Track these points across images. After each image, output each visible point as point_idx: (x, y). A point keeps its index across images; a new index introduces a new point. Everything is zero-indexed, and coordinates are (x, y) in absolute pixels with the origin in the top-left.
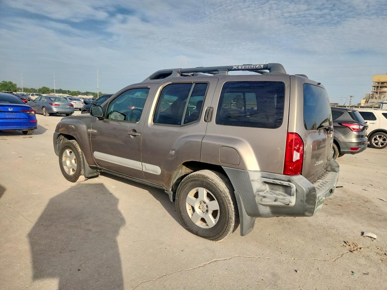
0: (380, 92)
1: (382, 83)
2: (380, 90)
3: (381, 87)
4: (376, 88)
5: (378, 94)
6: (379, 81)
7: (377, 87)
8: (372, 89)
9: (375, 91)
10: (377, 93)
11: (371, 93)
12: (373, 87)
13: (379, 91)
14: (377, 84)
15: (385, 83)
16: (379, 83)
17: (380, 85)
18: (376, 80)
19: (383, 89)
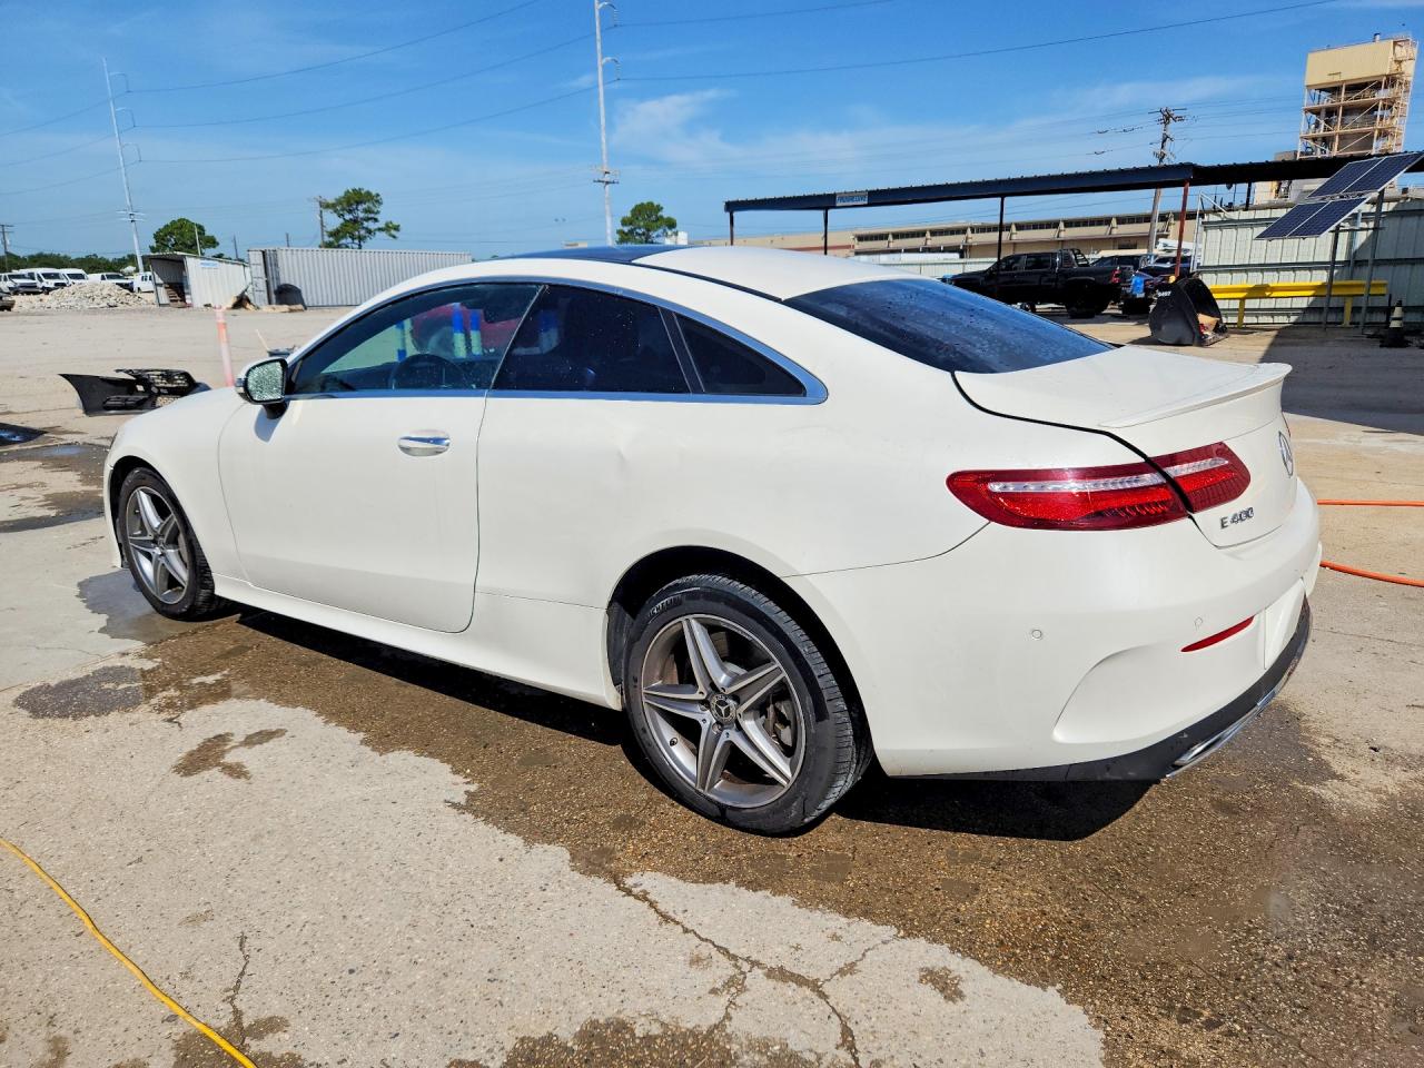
0: (1340, 136)
1: (1355, 88)
2: (1343, 124)
3: (1348, 111)
4: (1323, 113)
5: (1336, 145)
6: (1337, 78)
7: (1331, 112)
8: (1303, 127)
9: (1321, 132)
10: (1329, 141)
11: (1300, 148)
12: (1309, 114)
13: (1338, 130)
14: (1326, 101)
15: (1366, 85)
16: (1333, 90)
17: (1343, 99)
18: (1324, 78)
19: (1358, 118)
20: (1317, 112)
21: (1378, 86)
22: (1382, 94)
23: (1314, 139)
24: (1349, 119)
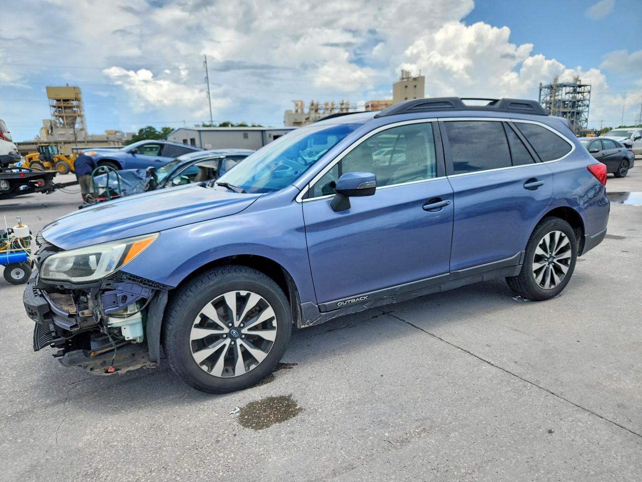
0: (66, 116)
1: (65, 101)
2: (65, 113)
3: (65, 108)
4: (57, 108)
5: (65, 119)
6: (59, 97)
7: (59, 107)
8: (51, 112)
9: (56, 114)
10: (62, 117)
12: (52, 108)
14: (56, 103)
15: (68, 100)
16: (58, 100)
17: (62, 104)
18: (54, 96)
19: (70, 111)
20: (54, 107)
21: (73, 100)
22: (75, 103)
23: (56, 116)
24: (67, 111)
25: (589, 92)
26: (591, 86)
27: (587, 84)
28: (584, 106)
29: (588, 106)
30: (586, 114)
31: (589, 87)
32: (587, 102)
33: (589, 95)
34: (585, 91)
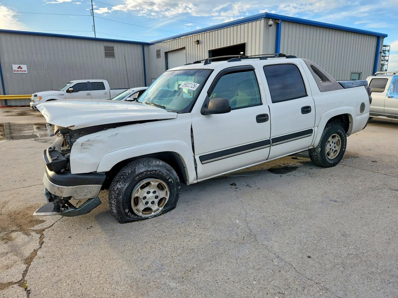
25: (389, 51)
26: (390, 46)
27: (388, 45)
28: (385, 60)
29: (387, 61)
30: (386, 66)
31: (388, 47)
32: (386, 58)
33: (388, 53)
34: (386, 50)
